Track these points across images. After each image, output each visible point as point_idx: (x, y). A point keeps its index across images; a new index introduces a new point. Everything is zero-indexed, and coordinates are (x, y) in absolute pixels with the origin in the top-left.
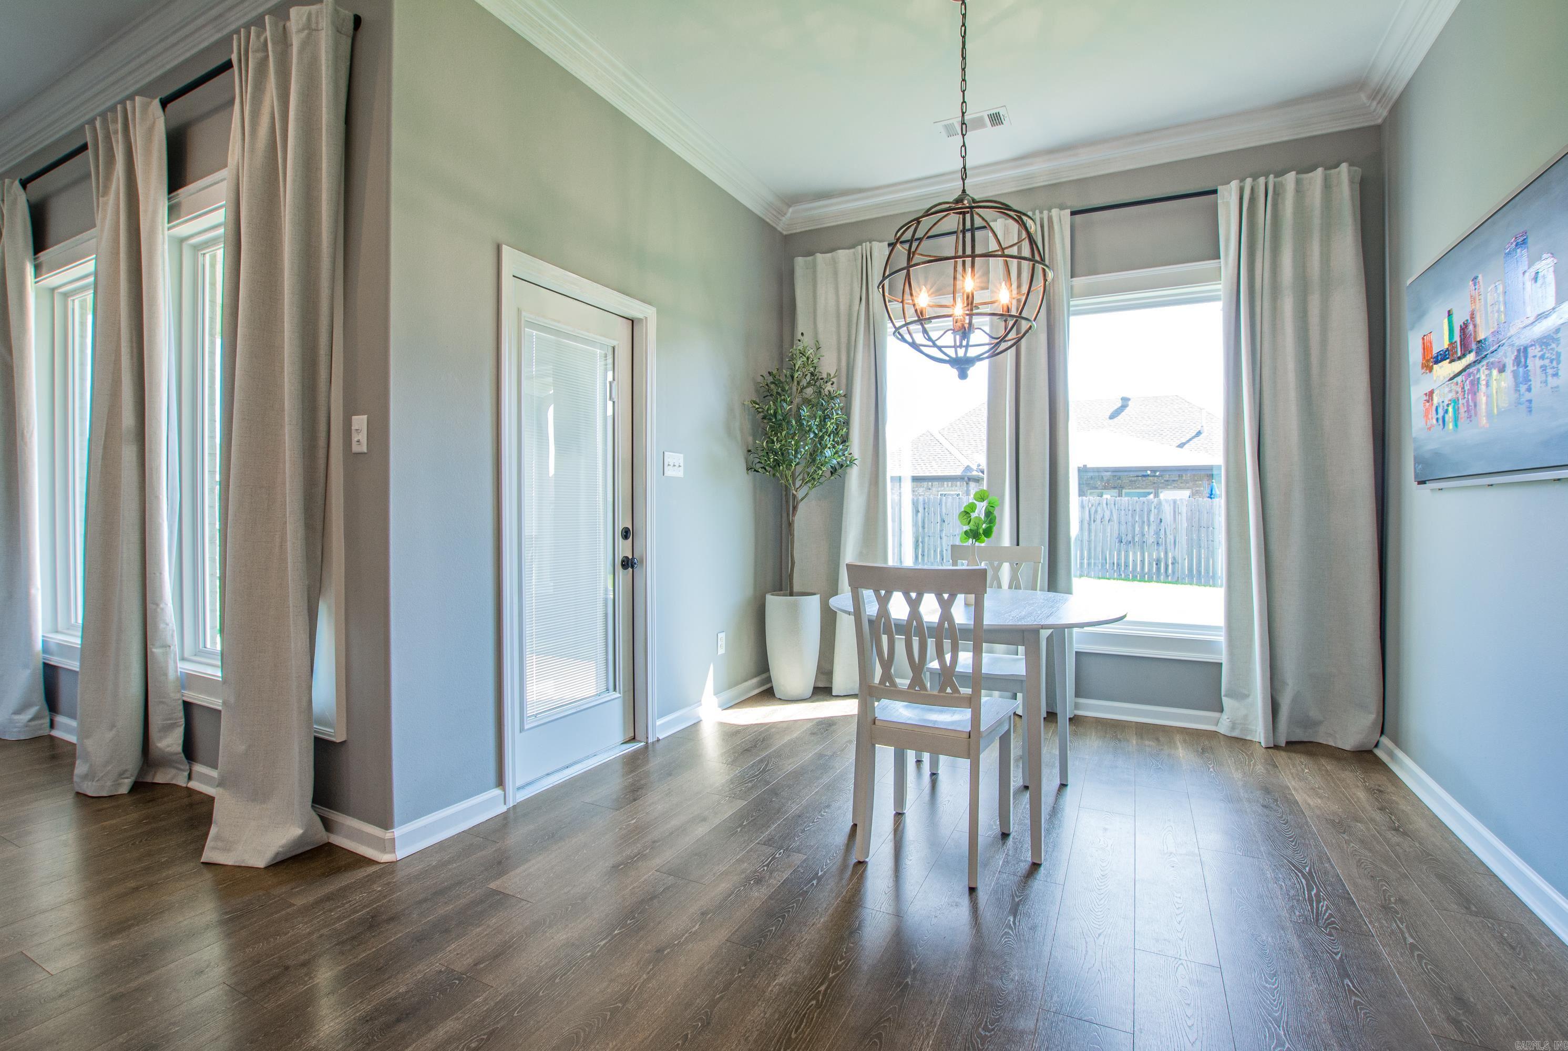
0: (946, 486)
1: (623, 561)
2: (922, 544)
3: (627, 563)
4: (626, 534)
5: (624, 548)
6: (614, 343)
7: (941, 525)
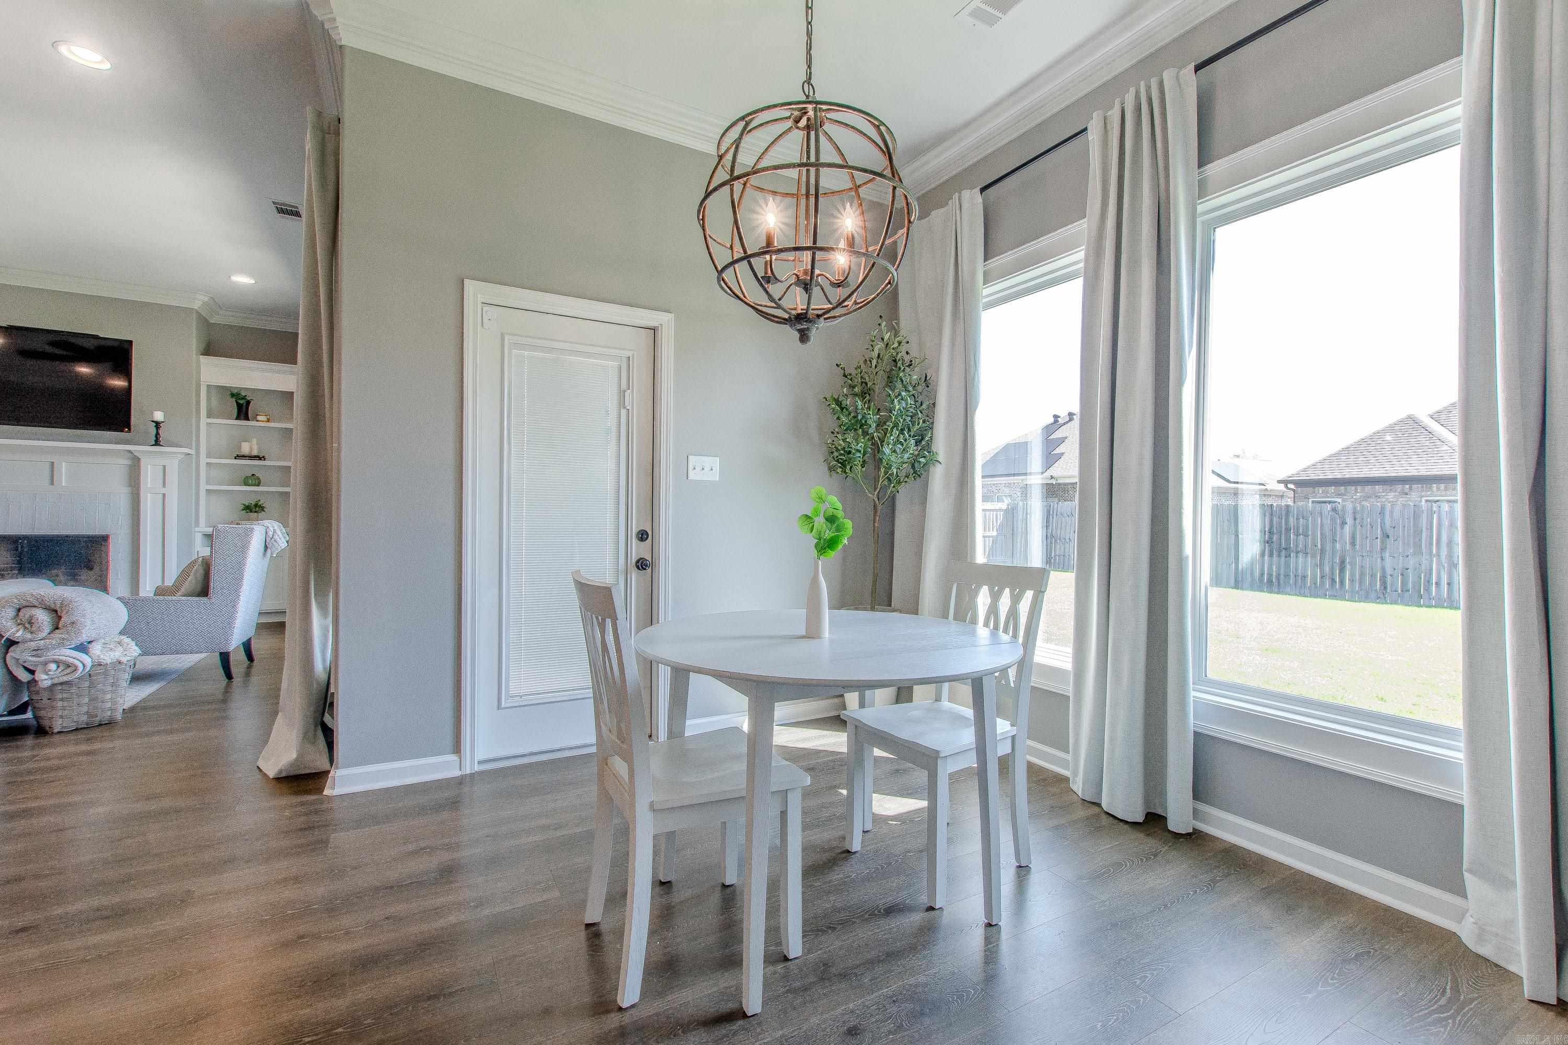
0: (1435, 489)
1: (638, 562)
2: (1351, 565)
3: (641, 565)
4: (643, 536)
5: (638, 550)
6: (629, 354)
7: (1382, 542)
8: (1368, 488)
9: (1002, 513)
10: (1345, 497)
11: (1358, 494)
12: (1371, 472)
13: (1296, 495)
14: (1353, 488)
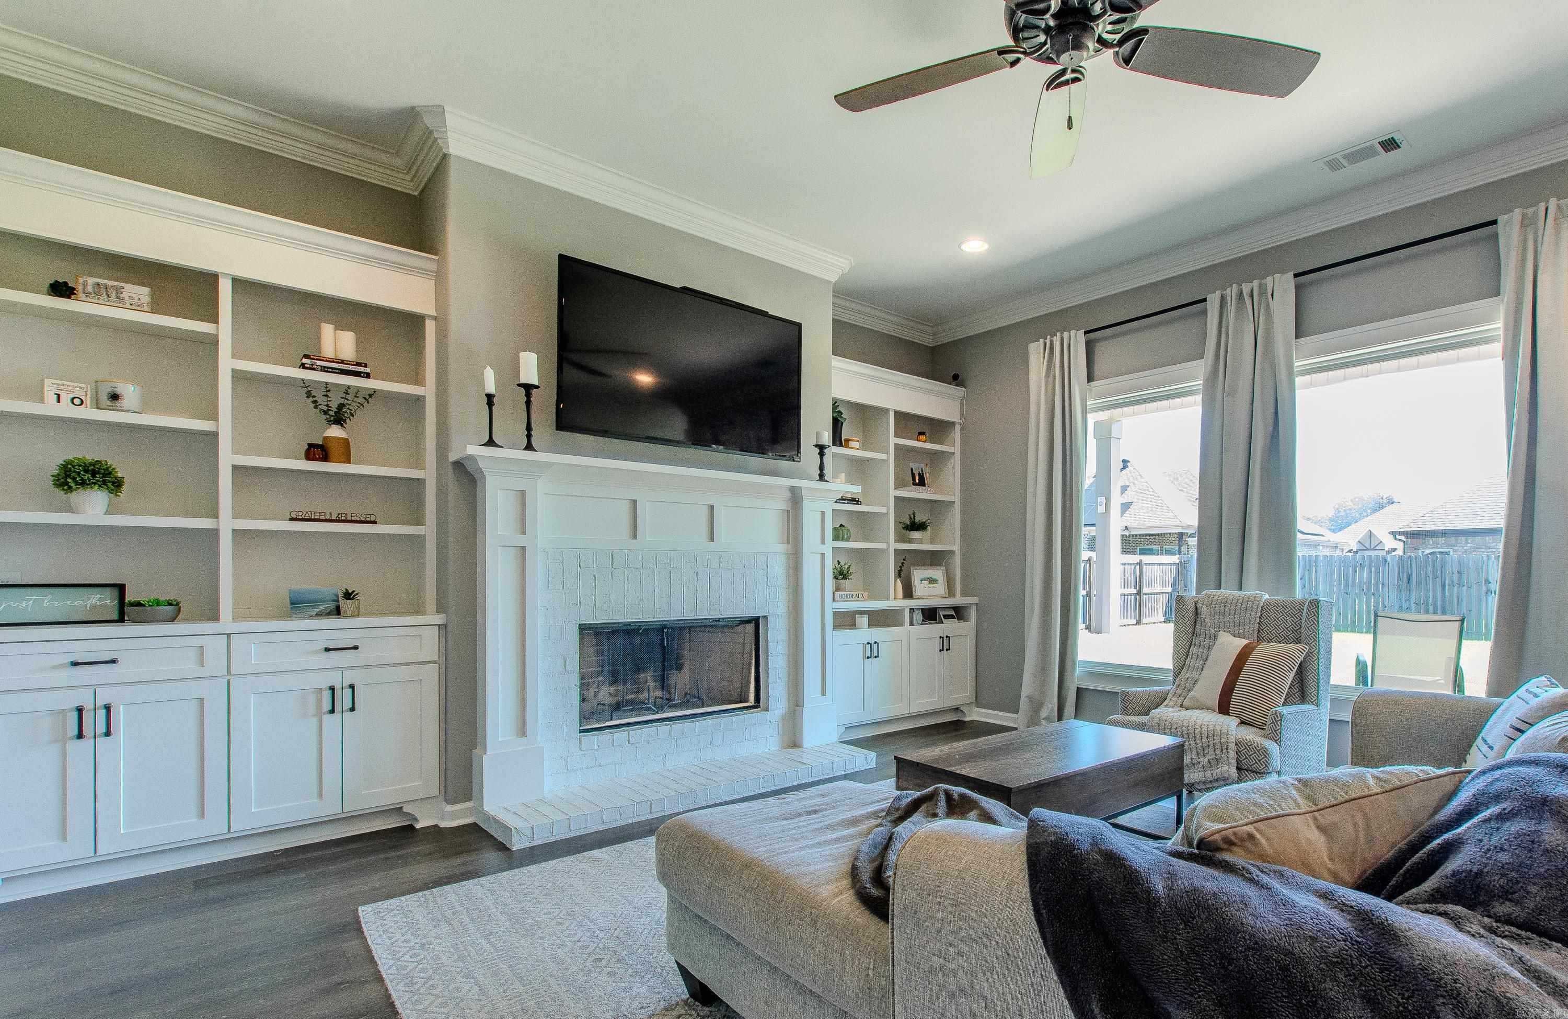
8: (1478, 539)
9: (1175, 567)
10: (1456, 548)
11: (1469, 545)
12: (1483, 524)
13: (1406, 546)
14: (1463, 539)
